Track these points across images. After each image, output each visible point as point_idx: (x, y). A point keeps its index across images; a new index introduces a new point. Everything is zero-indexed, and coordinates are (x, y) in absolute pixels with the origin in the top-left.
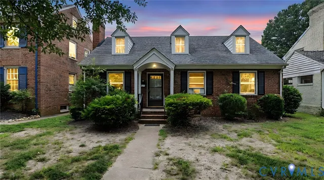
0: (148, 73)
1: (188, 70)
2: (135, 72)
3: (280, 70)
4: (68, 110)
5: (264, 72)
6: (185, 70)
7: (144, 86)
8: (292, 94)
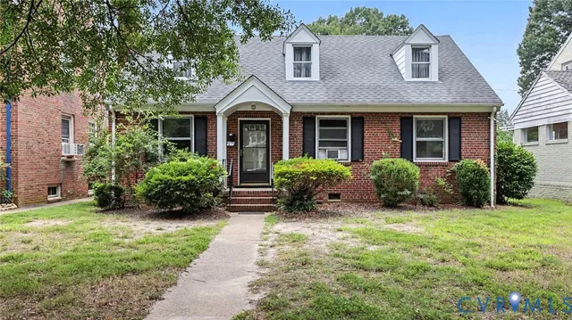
0: (239, 119)
1: (318, 114)
2: (218, 118)
3: (490, 114)
4: (60, 198)
5: (460, 118)
6: (311, 113)
7: (232, 144)
8: (516, 160)
